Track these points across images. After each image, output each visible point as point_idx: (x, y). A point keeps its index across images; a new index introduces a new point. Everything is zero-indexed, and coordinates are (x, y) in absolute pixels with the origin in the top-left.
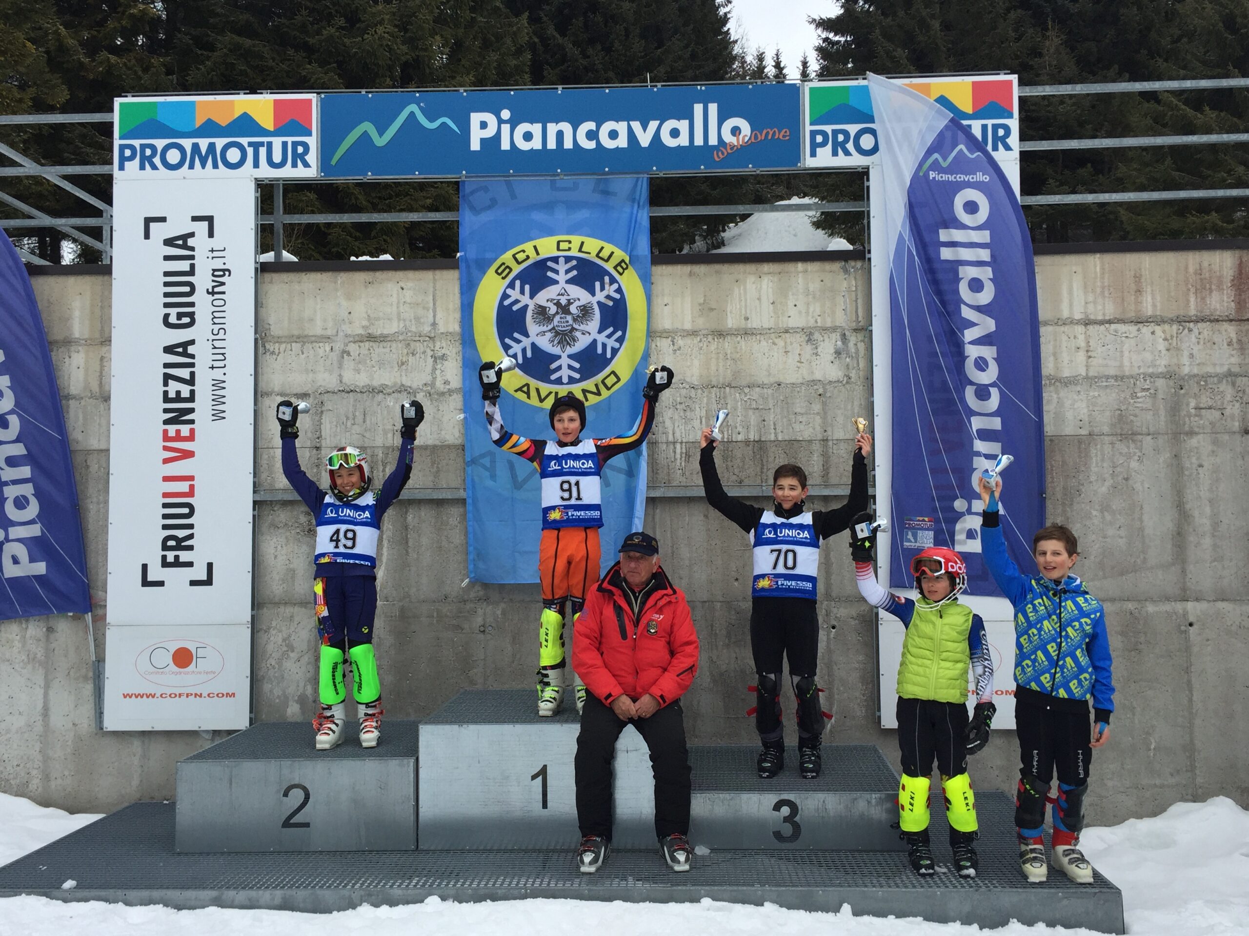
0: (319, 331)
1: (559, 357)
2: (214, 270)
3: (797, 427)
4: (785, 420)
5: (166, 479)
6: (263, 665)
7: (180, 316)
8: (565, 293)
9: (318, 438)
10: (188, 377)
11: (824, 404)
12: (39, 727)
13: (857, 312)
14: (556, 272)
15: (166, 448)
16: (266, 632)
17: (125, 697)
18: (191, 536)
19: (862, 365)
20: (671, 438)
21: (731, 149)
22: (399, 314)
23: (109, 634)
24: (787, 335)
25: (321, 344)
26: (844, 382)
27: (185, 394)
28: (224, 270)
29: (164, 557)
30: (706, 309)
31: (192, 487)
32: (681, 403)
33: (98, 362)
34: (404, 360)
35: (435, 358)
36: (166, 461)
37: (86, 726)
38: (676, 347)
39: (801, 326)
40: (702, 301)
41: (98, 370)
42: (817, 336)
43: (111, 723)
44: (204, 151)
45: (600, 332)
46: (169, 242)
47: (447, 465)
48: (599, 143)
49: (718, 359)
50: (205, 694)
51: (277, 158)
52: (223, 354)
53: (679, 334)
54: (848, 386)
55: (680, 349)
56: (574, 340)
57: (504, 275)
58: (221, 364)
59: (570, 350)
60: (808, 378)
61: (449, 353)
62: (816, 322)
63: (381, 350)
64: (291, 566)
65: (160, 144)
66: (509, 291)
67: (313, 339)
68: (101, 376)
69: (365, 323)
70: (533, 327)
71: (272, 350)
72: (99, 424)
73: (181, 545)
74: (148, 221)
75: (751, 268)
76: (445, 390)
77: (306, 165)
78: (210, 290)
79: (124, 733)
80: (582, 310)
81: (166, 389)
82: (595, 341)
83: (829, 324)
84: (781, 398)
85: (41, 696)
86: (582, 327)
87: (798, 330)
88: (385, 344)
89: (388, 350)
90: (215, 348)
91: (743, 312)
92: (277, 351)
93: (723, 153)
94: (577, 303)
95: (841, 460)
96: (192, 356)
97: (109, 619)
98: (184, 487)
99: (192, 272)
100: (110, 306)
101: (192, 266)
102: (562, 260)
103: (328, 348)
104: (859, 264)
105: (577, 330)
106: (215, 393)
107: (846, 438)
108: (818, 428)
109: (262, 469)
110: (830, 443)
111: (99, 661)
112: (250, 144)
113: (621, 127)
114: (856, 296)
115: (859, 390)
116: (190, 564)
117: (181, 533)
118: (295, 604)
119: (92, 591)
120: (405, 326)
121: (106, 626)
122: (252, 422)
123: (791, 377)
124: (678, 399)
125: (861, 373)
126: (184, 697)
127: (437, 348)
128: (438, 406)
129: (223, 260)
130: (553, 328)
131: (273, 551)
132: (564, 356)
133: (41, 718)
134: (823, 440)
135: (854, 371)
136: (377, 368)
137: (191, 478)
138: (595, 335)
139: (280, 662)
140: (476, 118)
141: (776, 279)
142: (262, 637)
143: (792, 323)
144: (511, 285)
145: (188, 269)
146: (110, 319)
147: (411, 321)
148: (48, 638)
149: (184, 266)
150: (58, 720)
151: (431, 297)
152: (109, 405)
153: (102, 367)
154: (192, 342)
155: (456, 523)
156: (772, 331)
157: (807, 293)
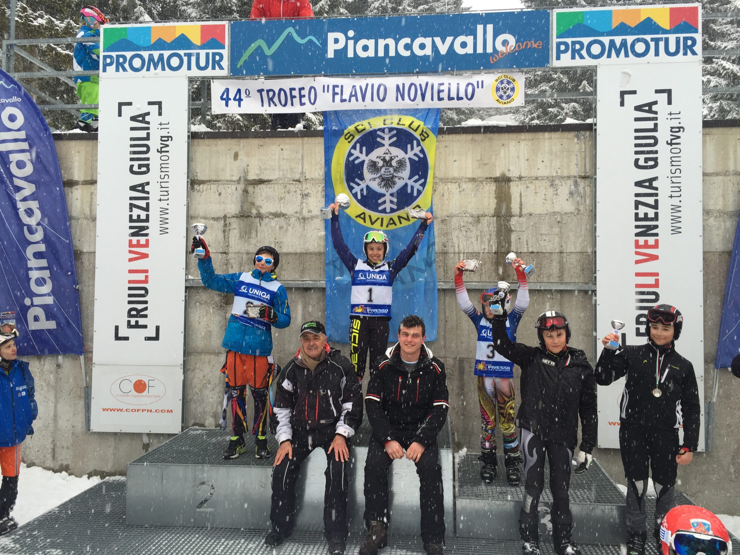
0: (228, 178)
1: (384, 195)
2: (162, 137)
3: (542, 243)
4: (534, 238)
5: (130, 271)
6: (191, 392)
7: (140, 166)
8: (388, 152)
9: (227, 246)
10: (145, 206)
11: (561, 228)
12: (51, 428)
13: (585, 166)
14: (383, 139)
15: (130, 252)
16: (193, 371)
17: (104, 410)
18: (146, 309)
19: (588, 202)
20: (457, 250)
21: (502, 55)
22: (279, 166)
23: (93, 369)
24: (537, 181)
25: (230, 186)
26: (575, 214)
27: (143, 217)
28: (168, 137)
29: (129, 322)
30: (482, 163)
31: (147, 277)
32: (464, 227)
33: (90, 196)
34: (283, 196)
35: (303, 195)
36: (130, 260)
37: (80, 428)
38: (461, 189)
39: (546, 175)
40: (479, 158)
41: (89, 201)
42: (557, 182)
43: (95, 427)
44: (156, 60)
45: (410, 178)
46: (133, 119)
47: (310, 265)
48: (412, 52)
49: (489, 197)
50: (153, 410)
51: (203, 64)
52: (167, 191)
53: (463, 180)
54: (578, 216)
55: (464, 190)
56: (394, 183)
57: (350, 140)
58: (166, 198)
59: (391, 191)
60: (551, 210)
61: (311, 192)
62: (557, 172)
63: (268, 189)
64: (209, 329)
65: (129, 54)
66: (353, 151)
67: (225, 182)
68: (91, 205)
69: (258, 172)
70: (367, 175)
71: (198, 188)
72: (90, 236)
73: (140, 314)
74: (121, 105)
75: (513, 136)
76: (309, 216)
77: (221, 68)
78: (159, 150)
79: (103, 433)
80: (399, 163)
81: (131, 213)
82: (406, 185)
83: (566, 174)
84: (532, 224)
85: (52, 408)
86: (399, 174)
87: (544, 178)
88: (270, 186)
89: (272, 189)
90: (162, 187)
91: (507, 166)
92: (201, 190)
93: (496, 58)
94: (397, 159)
95: (572, 266)
96: (148, 193)
97: (95, 360)
98: (141, 277)
99: (148, 138)
100: (97, 160)
101: (148, 134)
102: (387, 131)
103: (234, 189)
104: (588, 133)
105: (396, 177)
106: (161, 216)
107: (575, 251)
108: (556, 244)
109: (191, 266)
110: (565, 255)
111: (88, 387)
112: (185, 55)
113: (428, 41)
114: (585, 155)
115: (585, 219)
116: (145, 327)
117: (140, 307)
118: (211, 354)
119: (84, 342)
120: (284, 174)
121: (92, 364)
122: (185, 236)
123: (539, 209)
124: (462, 224)
125: (587, 207)
126: (140, 412)
127: (304, 189)
128: (304, 226)
129: (167, 130)
130: (381, 176)
131: (197, 319)
132: (388, 195)
133: (52, 422)
134: (561, 253)
135: (582, 206)
136: (265, 201)
137: (146, 271)
138: (406, 180)
139: (201, 390)
140: (331, 36)
141: (530, 143)
142: (190, 375)
143: (540, 174)
144: (354, 147)
145: (145, 136)
146: (97, 168)
147: (287, 171)
148: (57, 372)
149: (143, 134)
150: (63, 423)
151: (300, 156)
152: (96, 224)
153: (92, 198)
154: (148, 184)
155: (315, 303)
156: (527, 178)
157: (551, 152)
